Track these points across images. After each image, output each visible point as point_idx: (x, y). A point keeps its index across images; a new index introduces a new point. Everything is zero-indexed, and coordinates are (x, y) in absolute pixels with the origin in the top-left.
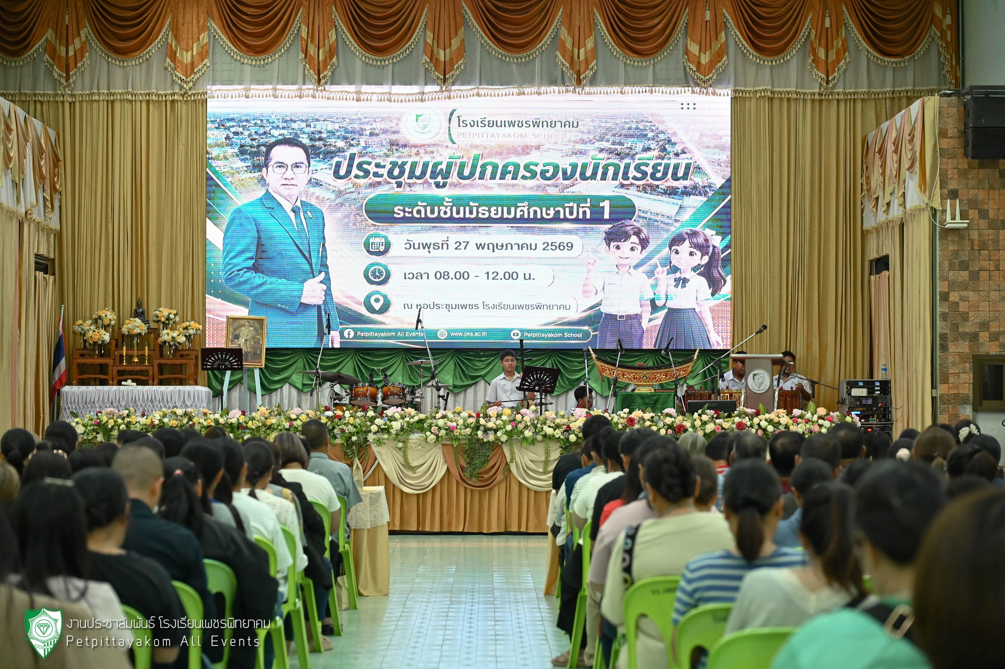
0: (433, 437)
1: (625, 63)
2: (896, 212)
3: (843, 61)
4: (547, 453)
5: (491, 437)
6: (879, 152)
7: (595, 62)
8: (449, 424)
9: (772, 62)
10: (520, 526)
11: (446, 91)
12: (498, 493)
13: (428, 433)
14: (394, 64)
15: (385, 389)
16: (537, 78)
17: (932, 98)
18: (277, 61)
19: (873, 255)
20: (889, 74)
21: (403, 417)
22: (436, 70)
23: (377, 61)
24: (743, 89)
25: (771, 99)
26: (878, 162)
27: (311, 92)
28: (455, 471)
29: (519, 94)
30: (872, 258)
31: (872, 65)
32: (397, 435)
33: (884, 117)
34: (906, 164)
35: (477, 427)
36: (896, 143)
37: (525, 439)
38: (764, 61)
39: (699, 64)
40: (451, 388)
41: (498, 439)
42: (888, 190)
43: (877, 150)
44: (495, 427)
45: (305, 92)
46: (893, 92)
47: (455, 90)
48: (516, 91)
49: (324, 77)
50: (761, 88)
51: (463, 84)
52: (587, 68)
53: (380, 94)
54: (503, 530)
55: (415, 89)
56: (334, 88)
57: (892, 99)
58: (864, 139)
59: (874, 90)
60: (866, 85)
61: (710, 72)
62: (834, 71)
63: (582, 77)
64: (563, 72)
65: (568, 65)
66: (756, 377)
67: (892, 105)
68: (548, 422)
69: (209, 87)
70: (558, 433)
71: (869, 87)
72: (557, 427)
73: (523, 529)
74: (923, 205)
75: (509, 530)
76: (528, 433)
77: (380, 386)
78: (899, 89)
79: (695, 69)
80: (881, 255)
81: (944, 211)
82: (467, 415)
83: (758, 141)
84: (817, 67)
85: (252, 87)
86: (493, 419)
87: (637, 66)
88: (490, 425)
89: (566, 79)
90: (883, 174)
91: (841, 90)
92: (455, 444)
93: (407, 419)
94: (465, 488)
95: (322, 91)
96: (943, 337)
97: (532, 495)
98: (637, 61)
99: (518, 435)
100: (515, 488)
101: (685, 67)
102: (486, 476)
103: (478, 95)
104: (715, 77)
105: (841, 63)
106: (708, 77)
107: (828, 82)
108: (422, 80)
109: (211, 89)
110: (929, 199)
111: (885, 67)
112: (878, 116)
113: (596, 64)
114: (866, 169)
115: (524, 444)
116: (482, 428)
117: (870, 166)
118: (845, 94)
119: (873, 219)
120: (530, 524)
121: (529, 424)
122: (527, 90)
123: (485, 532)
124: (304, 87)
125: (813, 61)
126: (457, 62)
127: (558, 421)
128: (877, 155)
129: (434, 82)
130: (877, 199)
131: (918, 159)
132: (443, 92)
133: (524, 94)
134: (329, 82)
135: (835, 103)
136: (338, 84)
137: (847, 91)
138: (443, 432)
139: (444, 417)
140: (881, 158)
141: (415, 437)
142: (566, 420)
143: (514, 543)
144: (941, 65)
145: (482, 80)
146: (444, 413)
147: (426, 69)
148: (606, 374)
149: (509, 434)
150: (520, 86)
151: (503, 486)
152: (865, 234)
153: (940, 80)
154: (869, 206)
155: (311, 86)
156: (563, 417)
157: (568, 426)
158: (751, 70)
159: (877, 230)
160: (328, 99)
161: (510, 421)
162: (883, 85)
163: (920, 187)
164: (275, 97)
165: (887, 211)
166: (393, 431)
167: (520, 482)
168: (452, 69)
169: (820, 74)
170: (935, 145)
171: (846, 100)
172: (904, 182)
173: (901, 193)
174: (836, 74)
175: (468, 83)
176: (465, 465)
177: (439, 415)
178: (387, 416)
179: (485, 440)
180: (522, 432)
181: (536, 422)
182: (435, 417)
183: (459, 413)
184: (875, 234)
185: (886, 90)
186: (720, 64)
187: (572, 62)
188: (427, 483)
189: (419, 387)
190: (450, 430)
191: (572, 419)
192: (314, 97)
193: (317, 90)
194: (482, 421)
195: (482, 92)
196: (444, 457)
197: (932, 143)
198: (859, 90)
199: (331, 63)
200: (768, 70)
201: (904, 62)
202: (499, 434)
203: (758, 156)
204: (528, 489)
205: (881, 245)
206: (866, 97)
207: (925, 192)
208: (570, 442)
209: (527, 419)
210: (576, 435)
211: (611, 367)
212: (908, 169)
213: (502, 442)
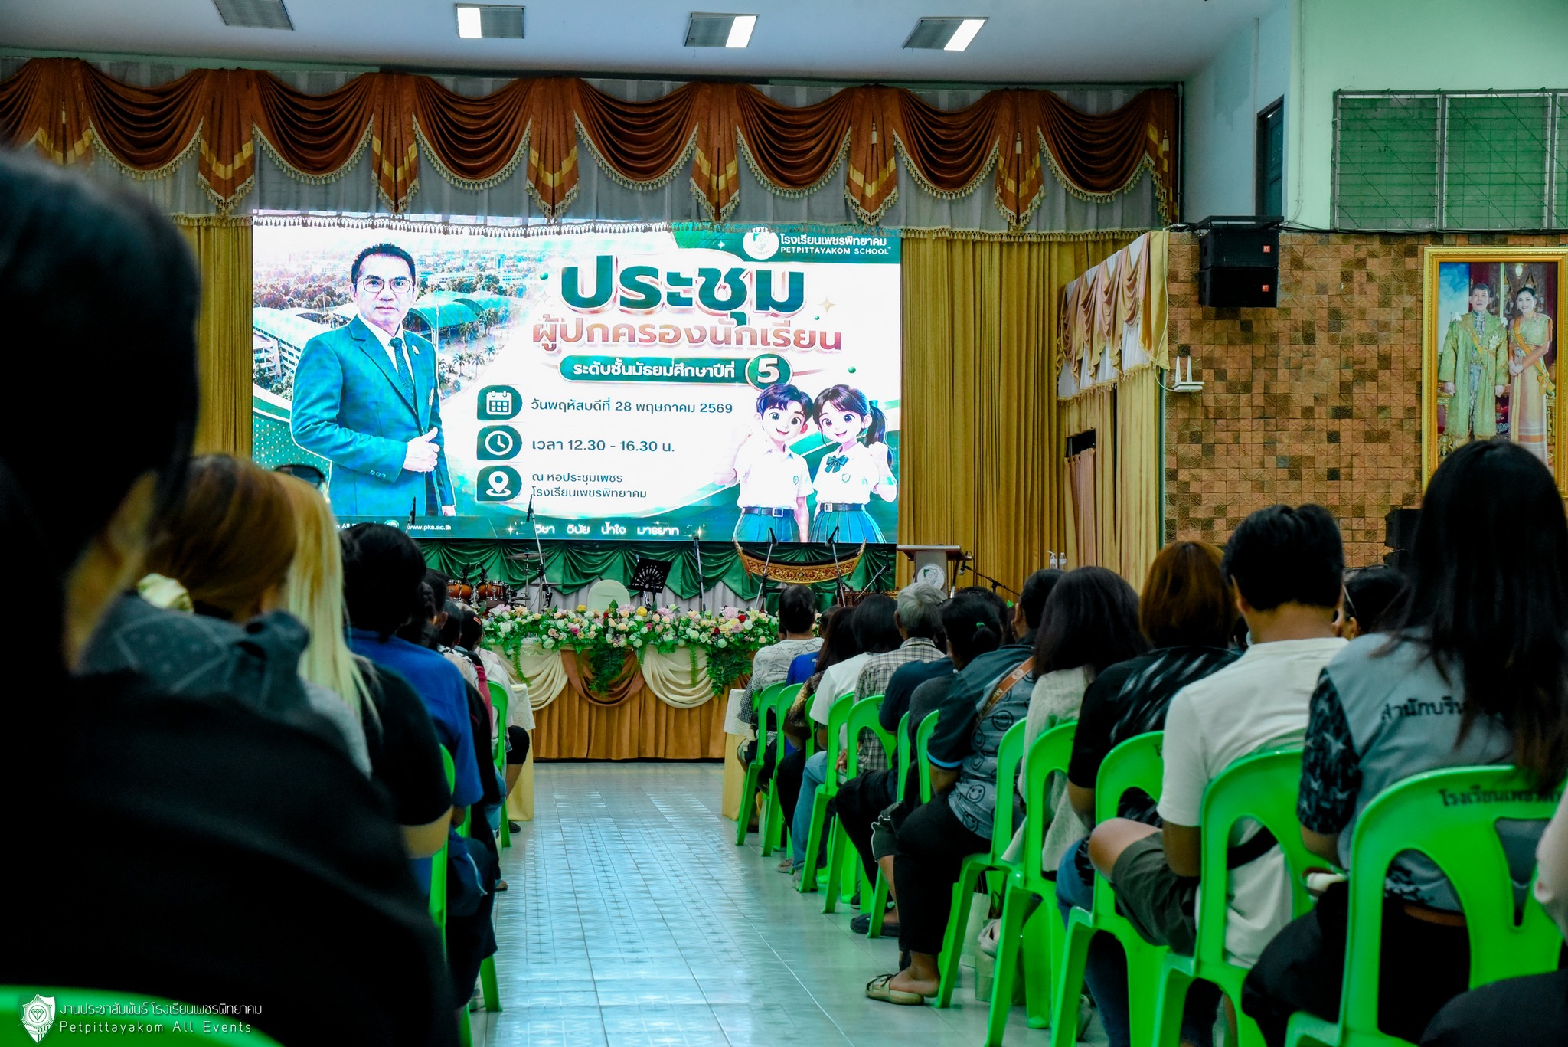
0: (551, 641)
1: (774, 195)
2: (1108, 375)
3: (1037, 195)
4: (694, 661)
5: (623, 642)
6: (1084, 305)
7: (737, 193)
8: (572, 626)
9: (951, 195)
10: (656, 751)
11: (555, 224)
12: (630, 710)
13: (545, 637)
14: (490, 189)
15: (482, 587)
16: (667, 211)
17: (1160, 233)
18: (343, 180)
19: (1074, 430)
20: (1092, 214)
21: (513, 618)
22: (542, 198)
23: (469, 185)
24: (916, 228)
25: (951, 242)
26: (1082, 317)
27: (385, 222)
28: (577, 684)
29: (644, 231)
30: (1071, 434)
31: (1072, 203)
32: (506, 639)
33: (1085, 265)
34: (1123, 314)
35: (605, 631)
36: (1111, 293)
37: (664, 643)
38: (942, 194)
39: (863, 198)
40: (560, 587)
41: (630, 644)
42: (1097, 349)
43: (1081, 302)
44: (627, 630)
45: (377, 222)
46: (1097, 234)
47: (566, 224)
48: (640, 226)
49: (403, 204)
50: (937, 228)
51: (576, 216)
52: (728, 199)
53: (473, 226)
54: (636, 757)
55: (516, 221)
56: (414, 217)
57: (1095, 243)
58: (1062, 291)
59: (1074, 232)
60: (1064, 226)
61: (877, 207)
62: (1026, 208)
63: (721, 211)
64: (698, 204)
65: (704, 196)
66: (927, 574)
67: (1095, 251)
68: (692, 624)
69: (255, 211)
70: (704, 637)
71: (1068, 228)
72: (704, 629)
73: (661, 755)
74: (1148, 364)
75: (643, 756)
76: (669, 637)
77: (473, 583)
78: (1104, 230)
79: (858, 203)
80: (1084, 429)
81: (1172, 372)
82: (592, 615)
83: (935, 292)
84: (1005, 203)
85: (310, 213)
86: (625, 619)
87: (788, 199)
88: (622, 626)
89: (703, 212)
90: (1091, 330)
91: (1034, 231)
92: (579, 650)
93: (518, 620)
94: (590, 704)
95: (399, 220)
96: (1171, 524)
97: (672, 713)
98: (788, 192)
99: (655, 639)
100: (651, 706)
101: (846, 200)
102: (616, 690)
103: (595, 230)
104: (883, 213)
105: (1035, 199)
106: (874, 214)
107: (1018, 221)
108: (526, 210)
109: (259, 214)
110: (1155, 356)
111: (1087, 203)
112: (1077, 263)
113: (739, 195)
114: (1065, 329)
115: (663, 651)
116: (611, 631)
117: (1071, 323)
118: (1038, 235)
119: (1074, 387)
120: (669, 748)
121: (668, 626)
122: (653, 226)
123: (614, 758)
124: (377, 215)
125: (1001, 195)
126: (570, 187)
127: (704, 622)
128: (1080, 307)
129: (540, 213)
130: (1080, 362)
131: (1141, 308)
132: (551, 225)
133: (650, 230)
134: (409, 210)
135: (1027, 247)
136: (421, 212)
137: (1041, 232)
138: (563, 636)
139: (563, 617)
140: (1086, 312)
141: (528, 642)
142: (713, 622)
143: (650, 770)
144: (1156, 201)
145: (600, 211)
146: (565, 612)
147: (530, 197)
148: (755, 570)
149: (645, 638)
150: (646, 220)
151: (636, 703)
152: (1062, 406)
153: (1153, 220)
154: (1069, 371)
155: (386, 215)
156: (709, 618)
157: (717, 629)
158: (926, 206)
159: (1079, 400)
160: (408, 230)
161: (646, 623)
162: (1084, 225)
163: (1144, 341)
164: (341, 225)
165: (1095, 375)
166: (501, 635)
167: (657, 698)
168: (563, 197)
169: (1009, 211)
170: (1163, 291)
171: (1039, 244)
172: (1121, 337)
173: (1116, 351)
174: (1028, 212)
175: (583, 216)
176: (590, 677)
177: (558, 615)
178: (493, 615)
179: (615, 645)
180: (660, 636)
181: (677, 623)
182: (552, 618)
183: (582, 613)
184: (1075, 407)
185: (1087, 231)
186: (889, 197)
187: (709, 192)
188: (543, 698)
189: (523, 584)
190: (572, 633)
191: (721, 620)
192: (389, 227)
193: (394, 220)
194: (612, 623)
195: (599, 226)
196: (564, 665)
197: (1160, 287)
198: (1056, 232)
199: (411, 186)
200: (946, 206)
201: (1111, 198)
202: (632, 637)
203: (935, 311)
204: (667, 705)
205: (1083, 417)
206: (1064, 239)
207: (1149, 348)
208: (719, 649)
209: (666, 619)
210: (727, 640)
211: (760, 562)
212: (1127, 321)
213: (635, 648)
